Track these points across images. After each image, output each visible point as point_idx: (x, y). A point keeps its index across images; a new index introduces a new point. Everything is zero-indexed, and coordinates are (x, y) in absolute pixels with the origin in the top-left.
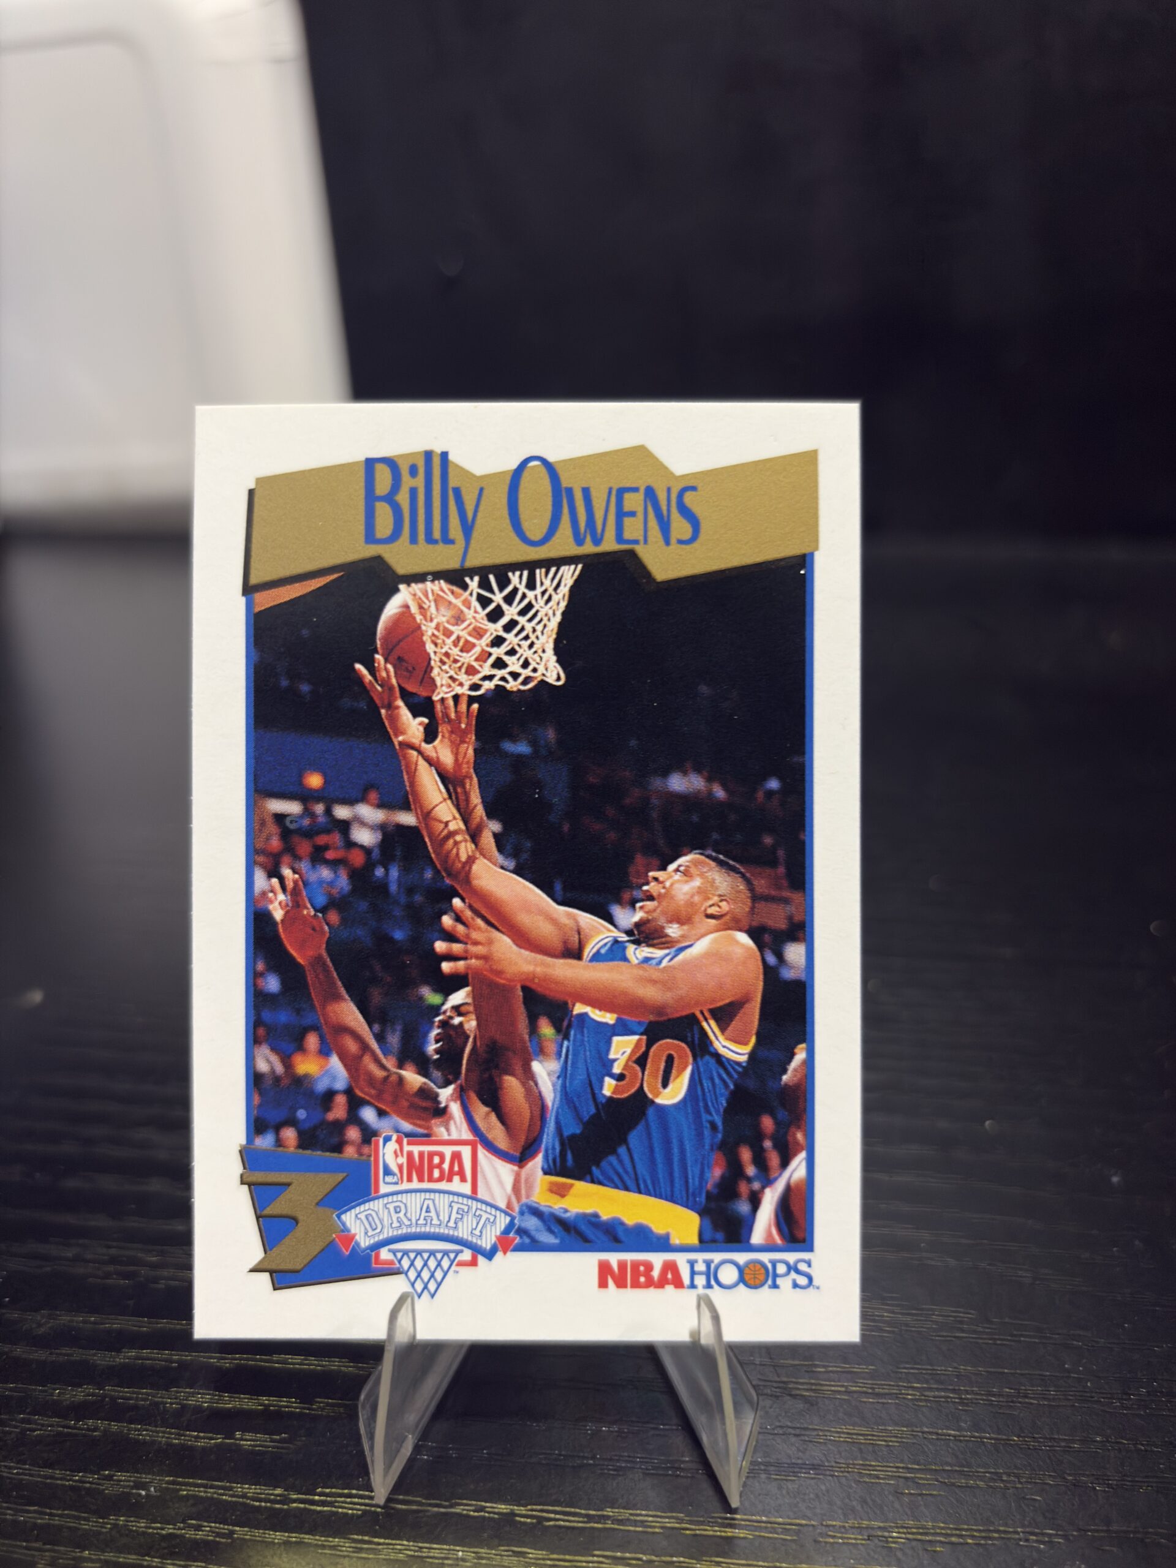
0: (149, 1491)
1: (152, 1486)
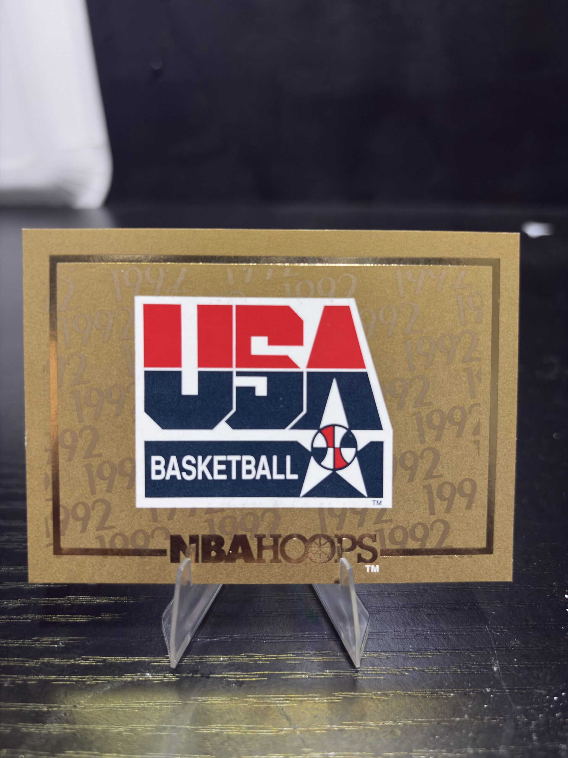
0: (59, 645)
1: (60, 642)
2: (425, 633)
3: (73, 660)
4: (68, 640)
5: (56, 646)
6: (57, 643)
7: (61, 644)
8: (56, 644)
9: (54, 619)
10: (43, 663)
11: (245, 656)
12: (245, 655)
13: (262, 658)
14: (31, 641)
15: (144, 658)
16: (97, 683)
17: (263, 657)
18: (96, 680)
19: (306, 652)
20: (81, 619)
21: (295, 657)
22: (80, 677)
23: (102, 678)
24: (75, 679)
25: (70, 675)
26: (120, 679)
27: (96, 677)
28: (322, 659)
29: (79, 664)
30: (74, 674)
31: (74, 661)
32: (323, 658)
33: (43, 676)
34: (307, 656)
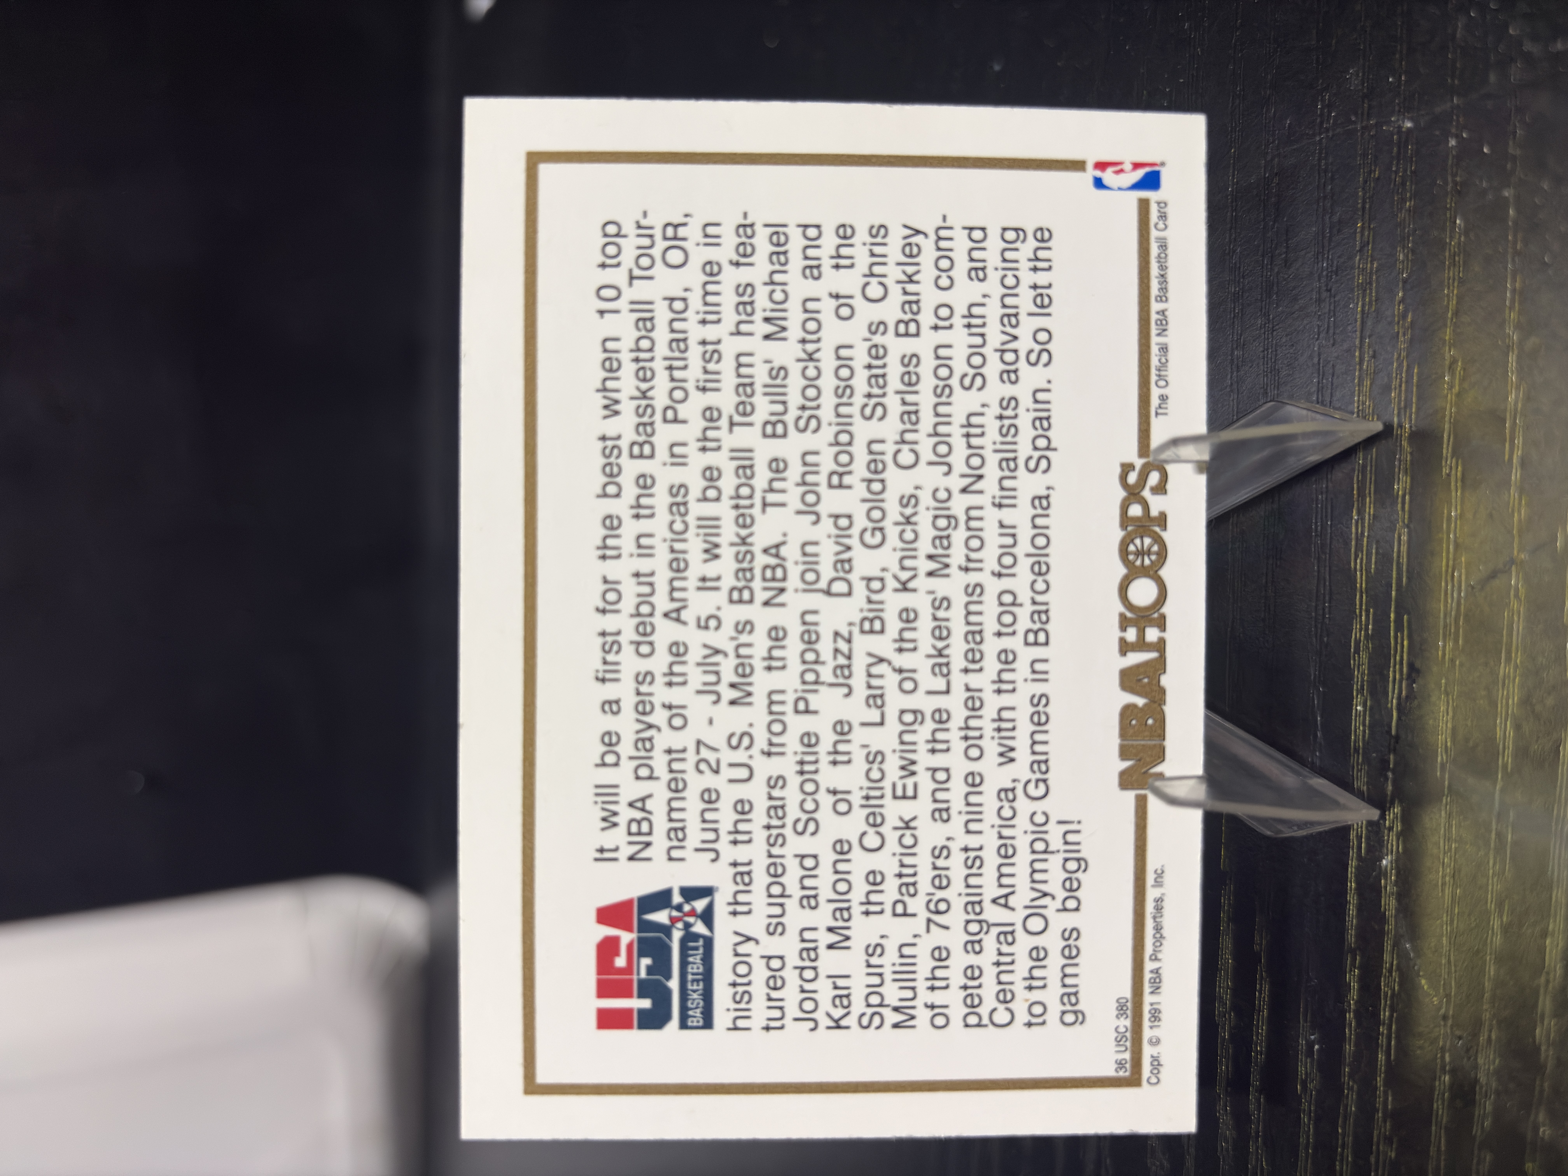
0: (1314, 1040)
1: (1310, 1038)
2: (1324, 273)
3: (1348, 1016)
4: (1305, 1021)
5: (1316, 1047)
6: (1310, 1045)
7: (1312, 1037)
8: (1313, 1047)
9: (1261, 1047)
10: (1351, 1076)
11: (1356, 658)
12: (1354, 660)
13: (1361, 625)
14: (1305, 1095)
15: (1350, 869)
16: (1399, 968)
17: (1361, 621)
18: (1390, 971)
19: (1354, 530)
20: (1263, 992)
21: (1362, 555)
22: (1383, 1001)
23: (1387, 957)
24: (1387, 1014)
25: (1378, 1023)
26: (1392, 921)
27: (1384, 970)
28: (1370, 497)
29: (1356, 1003)
30: (1376, 1015)
31: (1350, 1012)
32: (1368, 495)
33: (1378, 1079)
34: (1363, 527)
